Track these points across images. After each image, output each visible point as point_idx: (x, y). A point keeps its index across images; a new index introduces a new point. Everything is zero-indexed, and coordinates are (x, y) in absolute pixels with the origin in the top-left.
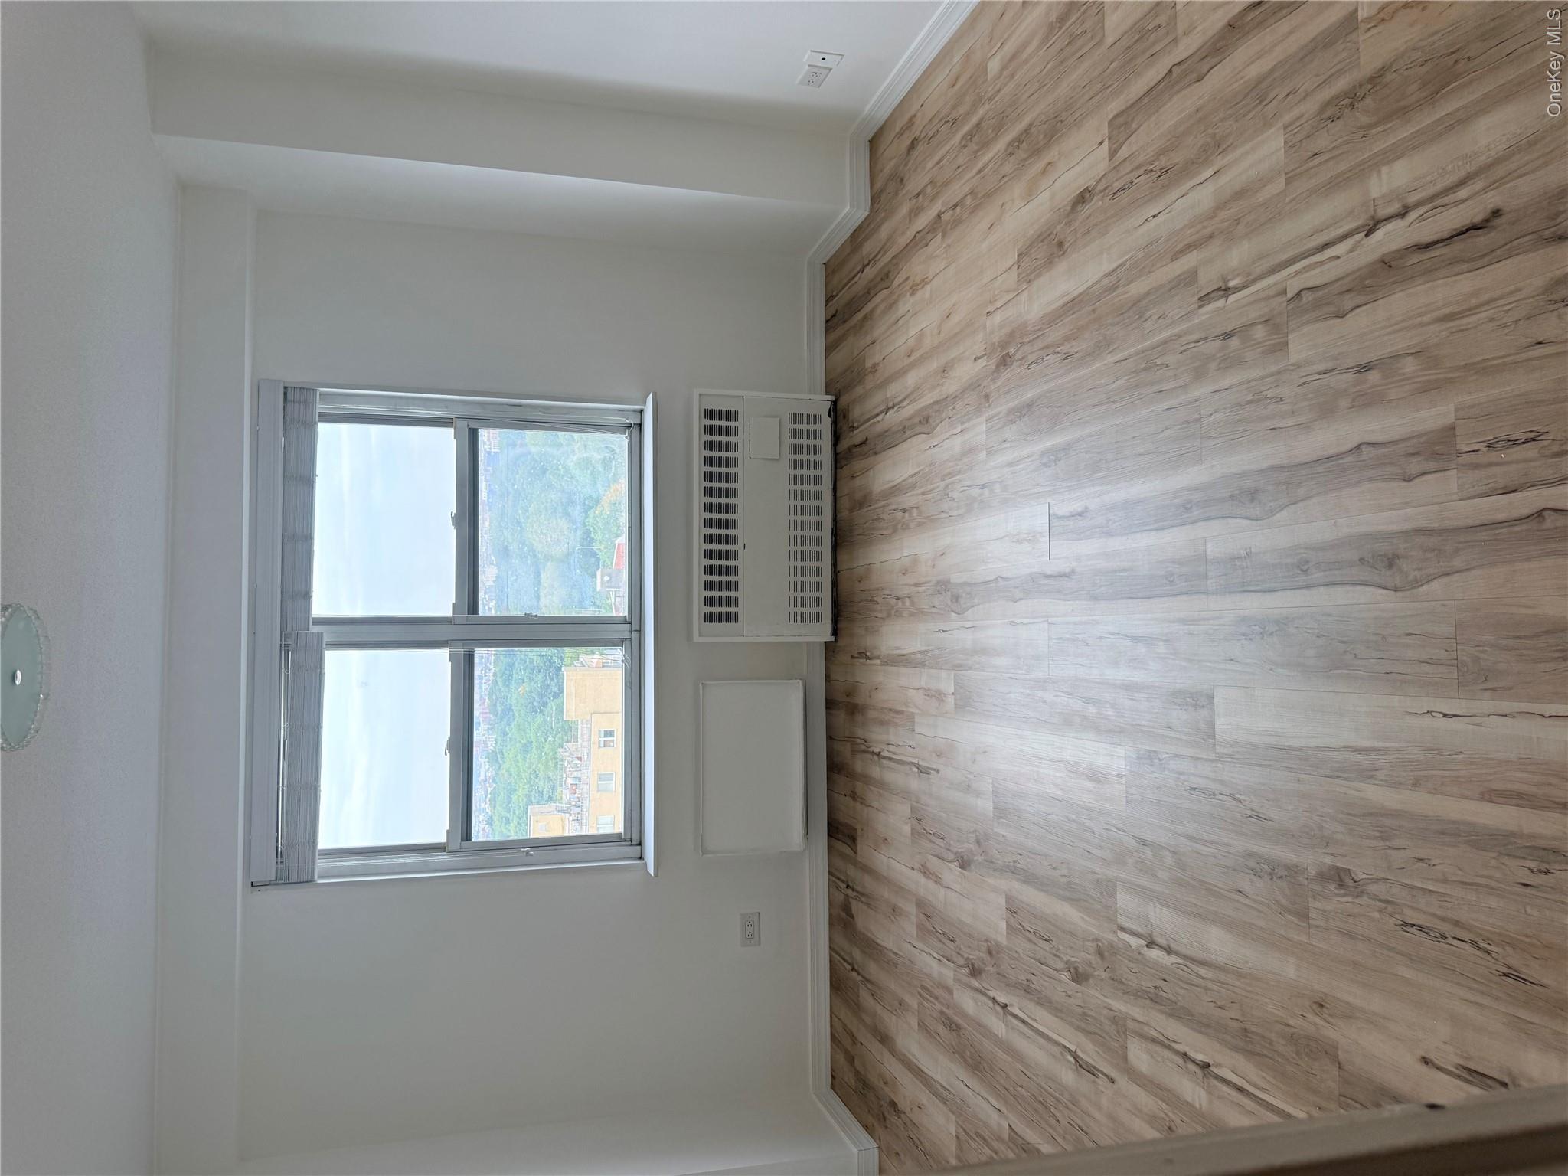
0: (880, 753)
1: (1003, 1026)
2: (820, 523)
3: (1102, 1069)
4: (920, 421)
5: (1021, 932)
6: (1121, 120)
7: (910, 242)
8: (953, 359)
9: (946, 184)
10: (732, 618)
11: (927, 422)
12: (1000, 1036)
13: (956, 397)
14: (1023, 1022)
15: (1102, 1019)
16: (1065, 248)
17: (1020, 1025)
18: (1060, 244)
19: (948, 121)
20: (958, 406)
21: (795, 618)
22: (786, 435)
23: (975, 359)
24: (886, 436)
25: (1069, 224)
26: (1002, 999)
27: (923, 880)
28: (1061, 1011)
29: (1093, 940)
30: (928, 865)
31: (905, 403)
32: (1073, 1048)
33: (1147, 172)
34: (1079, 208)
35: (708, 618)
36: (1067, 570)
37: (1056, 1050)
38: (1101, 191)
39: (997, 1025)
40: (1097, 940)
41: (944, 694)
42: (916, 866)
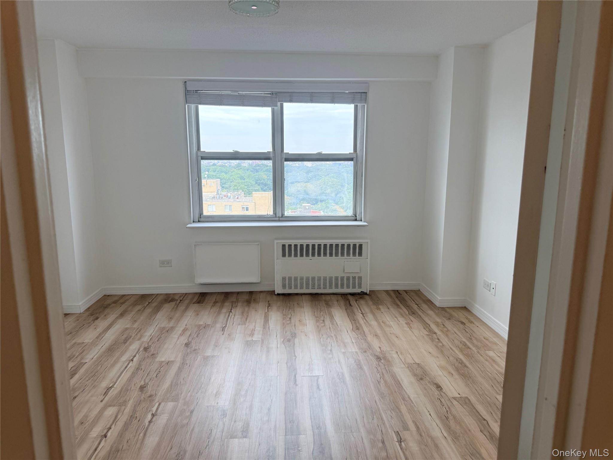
0: (231, 312)
1: (125, 360)
2: (320, 288)
3: (106, 397)
4: (357, 326)
5: (160, 366)
6: (467, 401)
7: (426, 322)
8: (380, 339)
9: (447, 336)
10: (284, 255)
11: (357, 329)
12: (121, 358)
13: (366, 340)
14: (126, 367)
15: (126, 397)
16: (420, 381)
17: (125, 366)
18: (421, 379)
19: (471, 336)
20: (362, 340)
21: (284, 279)
22: (354, 275)
23: (380, 347)
24: (352, 314)
25: (429, 382)
26: (135, 359)
27: (182, 329)
28: (129, 382)
29: (156, 393)
30: (188, 331)
31: (364, 320)
32: (115, 386)
33: (447, 411)
34: (435, 386)
35: (284, 246)
36: (297, 383)
37: (115, 380)
38: (441, 395)
39: (124, 358)
40: (156, 395)
41: (252, 337)
42: (187, 327)
